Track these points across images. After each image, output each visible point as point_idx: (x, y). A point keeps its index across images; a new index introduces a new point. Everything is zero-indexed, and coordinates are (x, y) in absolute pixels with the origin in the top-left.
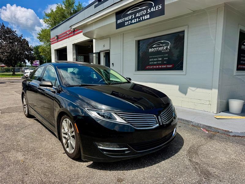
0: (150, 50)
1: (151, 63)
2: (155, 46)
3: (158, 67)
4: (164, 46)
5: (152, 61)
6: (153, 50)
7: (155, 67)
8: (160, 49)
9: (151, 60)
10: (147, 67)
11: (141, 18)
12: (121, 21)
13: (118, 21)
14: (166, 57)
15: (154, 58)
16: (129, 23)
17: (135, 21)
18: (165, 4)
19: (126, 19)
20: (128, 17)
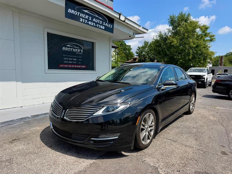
0: (64, 48)
1: (65, 62)
2: (68, 46)
3: (73, 66)
4: (78, 49)
6: (67, 49)
7: (70, 66)
8: (75, 50)
9: (65, 59)
10: (61, 66)
11: (98, 25)
12: (74, 13)
13: (69, 9)
14: (80, 58)
15: (69, 57)
16: (85, 21)
17: (91, 23)
18: (114, 27)
19: (81, 16)
20: (84, 15)
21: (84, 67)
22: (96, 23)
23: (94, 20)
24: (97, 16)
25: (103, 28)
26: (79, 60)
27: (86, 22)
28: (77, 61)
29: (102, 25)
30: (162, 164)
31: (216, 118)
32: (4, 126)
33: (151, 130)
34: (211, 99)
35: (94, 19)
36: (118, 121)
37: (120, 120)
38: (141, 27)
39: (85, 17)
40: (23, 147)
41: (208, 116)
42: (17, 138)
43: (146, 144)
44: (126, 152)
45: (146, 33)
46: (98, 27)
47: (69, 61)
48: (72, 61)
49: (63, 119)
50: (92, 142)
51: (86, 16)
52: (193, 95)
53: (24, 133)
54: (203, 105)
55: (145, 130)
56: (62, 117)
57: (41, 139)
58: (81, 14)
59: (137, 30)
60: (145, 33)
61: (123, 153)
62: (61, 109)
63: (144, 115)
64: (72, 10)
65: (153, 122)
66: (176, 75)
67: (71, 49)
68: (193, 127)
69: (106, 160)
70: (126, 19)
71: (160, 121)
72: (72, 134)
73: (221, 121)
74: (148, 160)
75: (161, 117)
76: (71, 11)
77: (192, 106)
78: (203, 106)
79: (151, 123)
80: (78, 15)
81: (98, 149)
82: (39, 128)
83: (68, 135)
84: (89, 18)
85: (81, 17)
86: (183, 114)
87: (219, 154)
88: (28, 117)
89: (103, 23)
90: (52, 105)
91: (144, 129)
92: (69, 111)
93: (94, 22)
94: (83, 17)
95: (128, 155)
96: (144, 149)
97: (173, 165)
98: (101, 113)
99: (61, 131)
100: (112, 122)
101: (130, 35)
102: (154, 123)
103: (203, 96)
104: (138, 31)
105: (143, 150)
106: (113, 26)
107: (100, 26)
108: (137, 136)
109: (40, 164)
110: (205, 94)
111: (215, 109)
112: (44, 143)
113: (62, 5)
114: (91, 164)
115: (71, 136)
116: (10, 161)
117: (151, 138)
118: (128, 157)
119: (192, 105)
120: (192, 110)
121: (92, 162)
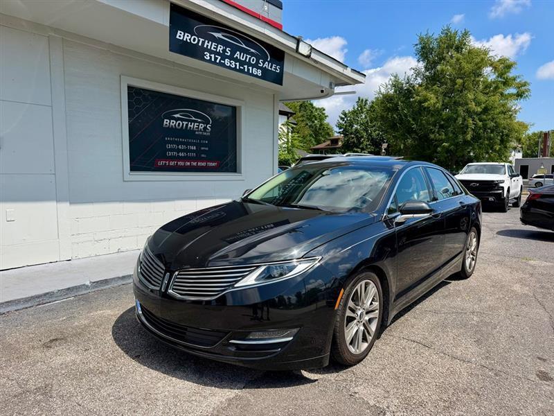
0: (166, 122)
1: (170, 154)
2: (177, 116)
3: (189, 164)
4: (200, 123)
5: (172, 150)
6: (173, 123)
7: (181, 163)
8: (192, 126)
9: (170, 146)
10: (161, 163)
11: (246, 66)
12: (190, 39)
13: (179, 32)
14: (205, 145)
15: (178, 143)
16: (216, 59)
17: (231, 63)
18: (285, 70)
19: (207, 46)
20: (214, 44)
21: (214, 164)
22: (242, 63)
23: (237, 55)
24: (244, 46)
25: (259, 73)
26: (202, 148)
27: (218, 61)
28: (198, 152)
29: (256, 66)
30: (396, 402)
31: (527, 288)
32: (30, 307)
33: (370, 321)
34: (519, 239)
35: (238, 52)
36: (294, 299)
37: (298, 295)
38: (349, 69)
39: (216, 49)
40: (74, 357)
41: (509, 282)
42: (59, 336)
43: (358, 352)
44: (311, 371)
45: (361, 83)
46: (246, 70)
47: (179, 151)
48: (186, 151)
49: (165, 295)
50: (233, 349)
51: (219, 46)
52: (473, 234)
53: (76, 323)
54: (498, 255)
55: (355, 321)
56: (163, 290)
57: (115, 339)
58: (207, 41)
59: (338, 76)
60: (357, 82)
61: (305, 374)
62: (161, 270)
63: (354, 285)
64: (186, 34)
65: (376, 301)
66: (430, 185)
67: (183, 124)
68: (471, 309)
69: (266, 390)
70: (313, 50)
71: (392, 297)
72: (186, 330)
73: (539, 297)
74: (362, 390)
75: (394, 289)
76: (184, 36)
77: (469, 259)
78: (497, 258)
79: (371, 304)
80: (200, 44)
81: (246, 366)
82: (109, 312)
83: (177, 330)
84: (224, 51)
85: (207, 50)
86: (448, 279)
87: (533, 377)
88: (84, 285)
89: (258, 62)
90: (141, 260)
91: (354, 319)
92: (178, 274)
93: (236, 60)
94: (212, 49)
95: (316, 378)
96: (355, 365)
97: (421, 404)
98: (254, 282)
99: (161, 321)
100: (279, 300)
101: (322, 87)
102: (377, 303)
103: (500, 233)
104: (342, 78)
105: (351, 366)
106: (282, 69)
107: (250, 68)
108: (338, 334)
109: (112, 398)
110: (502, 227)
111: (527, 265)
112: (122, 349)
113: (162, 23)
114: (230, 400)
115: (185, 333)
116: (45, 391)
117: (370, 338)
118: (316, 383)
119: (471, 256)
120: (470, 268)
121: (233, 395)
